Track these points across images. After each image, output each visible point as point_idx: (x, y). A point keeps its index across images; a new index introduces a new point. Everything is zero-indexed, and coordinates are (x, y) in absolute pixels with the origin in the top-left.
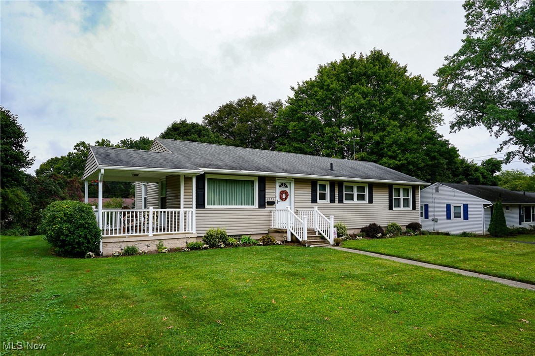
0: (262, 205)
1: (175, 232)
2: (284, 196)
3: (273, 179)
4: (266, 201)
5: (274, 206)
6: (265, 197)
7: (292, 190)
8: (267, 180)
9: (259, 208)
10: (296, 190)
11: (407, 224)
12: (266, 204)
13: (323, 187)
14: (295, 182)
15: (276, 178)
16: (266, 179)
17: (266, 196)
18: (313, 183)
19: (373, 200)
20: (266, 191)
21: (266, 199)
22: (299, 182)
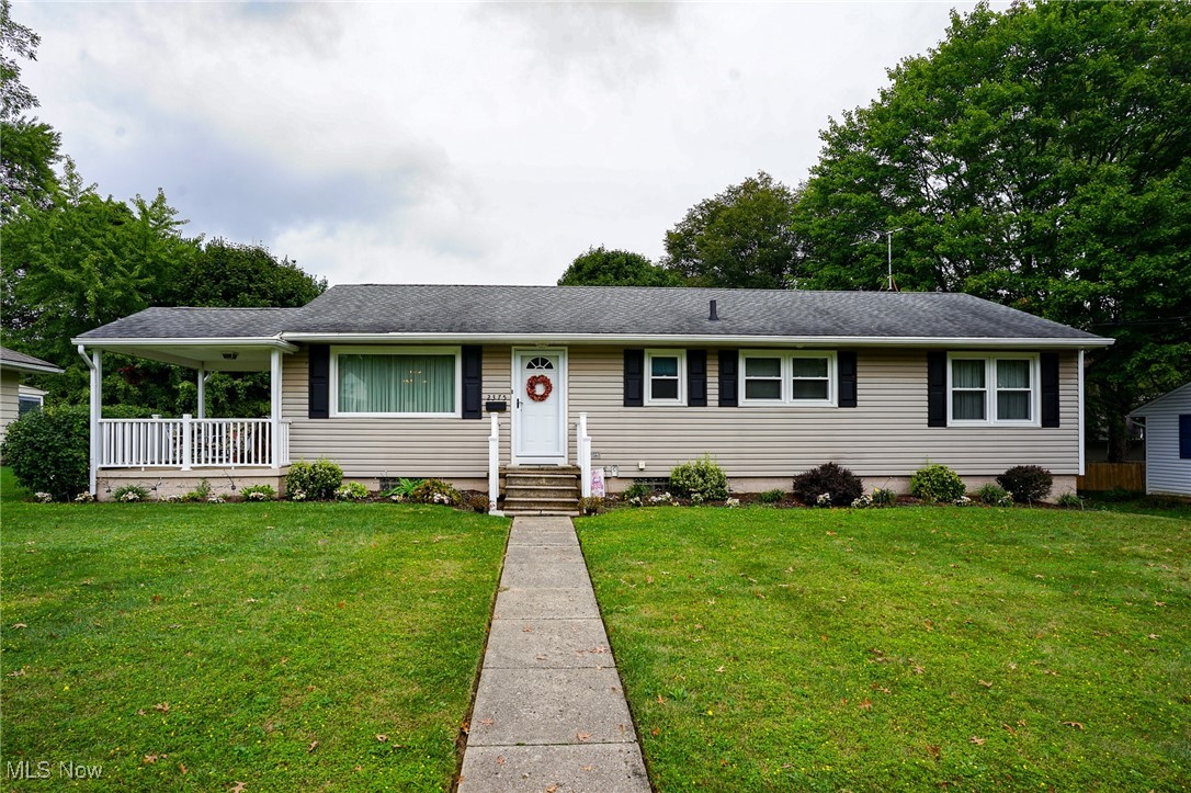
0: (472, 410)
1: (236, 465)
2: (538, 390)
3: (503, 351)
4: (484, 402)
5: (507, 414)
6: (480, 394)
7: (560, 374)
8: (488, 352)
9: (464, 418)
10: (572, 373)
11: (1003, 472)
12: (484, 408)
13: (665, 364)
14: (569, 353)
15: (513, 348)
16: (484, 349)
17: (484, 390)
18: (632, 357)
19: (859, 398)
20: (484, 378)
21: (484, 396)
22: (580, 353)
